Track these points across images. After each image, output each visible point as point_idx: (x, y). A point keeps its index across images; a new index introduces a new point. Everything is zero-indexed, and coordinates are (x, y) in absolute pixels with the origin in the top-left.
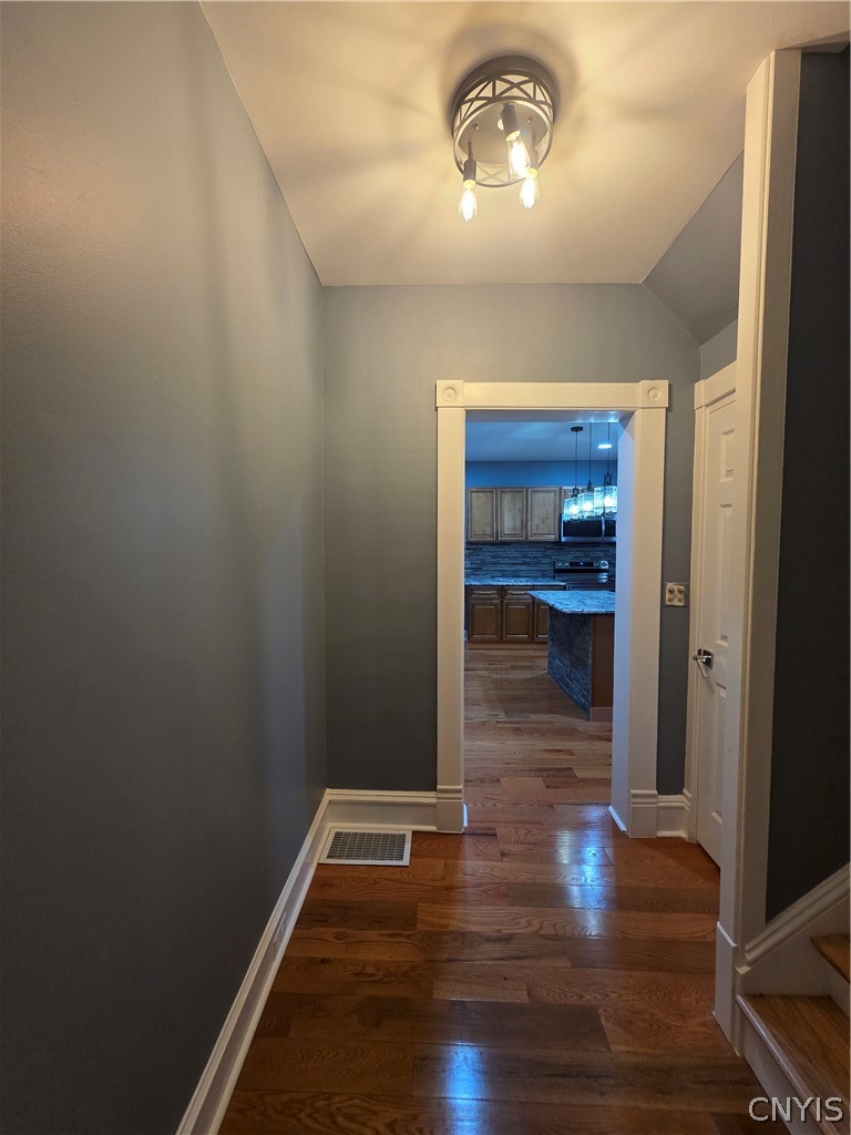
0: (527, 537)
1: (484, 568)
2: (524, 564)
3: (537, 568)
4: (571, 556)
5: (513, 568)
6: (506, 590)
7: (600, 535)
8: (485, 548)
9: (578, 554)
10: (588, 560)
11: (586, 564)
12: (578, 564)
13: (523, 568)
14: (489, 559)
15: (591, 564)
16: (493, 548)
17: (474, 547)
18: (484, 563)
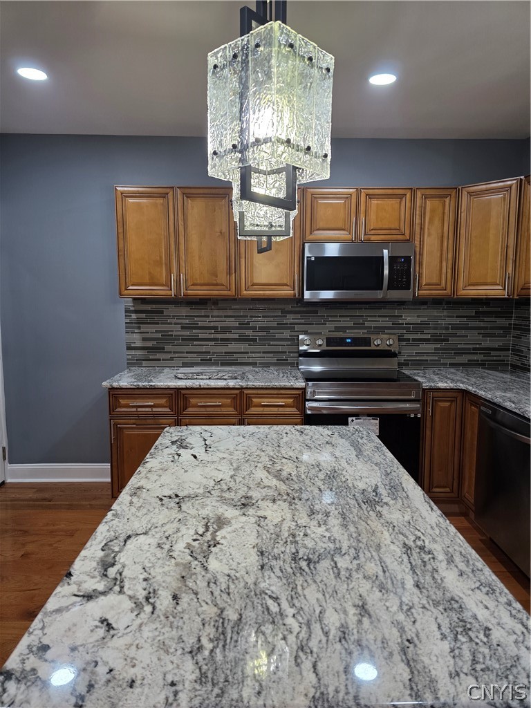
0: (238, 289)
1: (168, 347)
2: (243, 339)
3: (267, 348)
4: (331, 325)
5: (223, 349)
6: (186, 399)
7: (379, 287)
8: (171, 310)
9: (345, 322)
10: (360, 333)
11: (356, 341)
12: (341, 341)
13: (242, 347)
14: (176, 330)
15: (367, 342)
16: (184, 311)
17: (148, 307)
18: (167, 337)
